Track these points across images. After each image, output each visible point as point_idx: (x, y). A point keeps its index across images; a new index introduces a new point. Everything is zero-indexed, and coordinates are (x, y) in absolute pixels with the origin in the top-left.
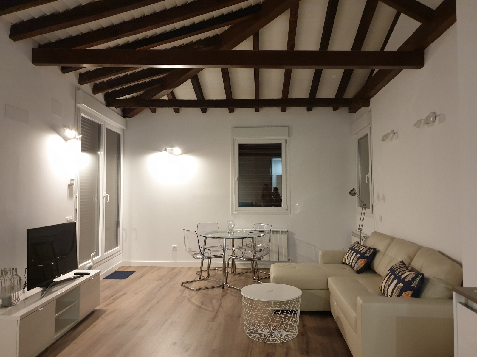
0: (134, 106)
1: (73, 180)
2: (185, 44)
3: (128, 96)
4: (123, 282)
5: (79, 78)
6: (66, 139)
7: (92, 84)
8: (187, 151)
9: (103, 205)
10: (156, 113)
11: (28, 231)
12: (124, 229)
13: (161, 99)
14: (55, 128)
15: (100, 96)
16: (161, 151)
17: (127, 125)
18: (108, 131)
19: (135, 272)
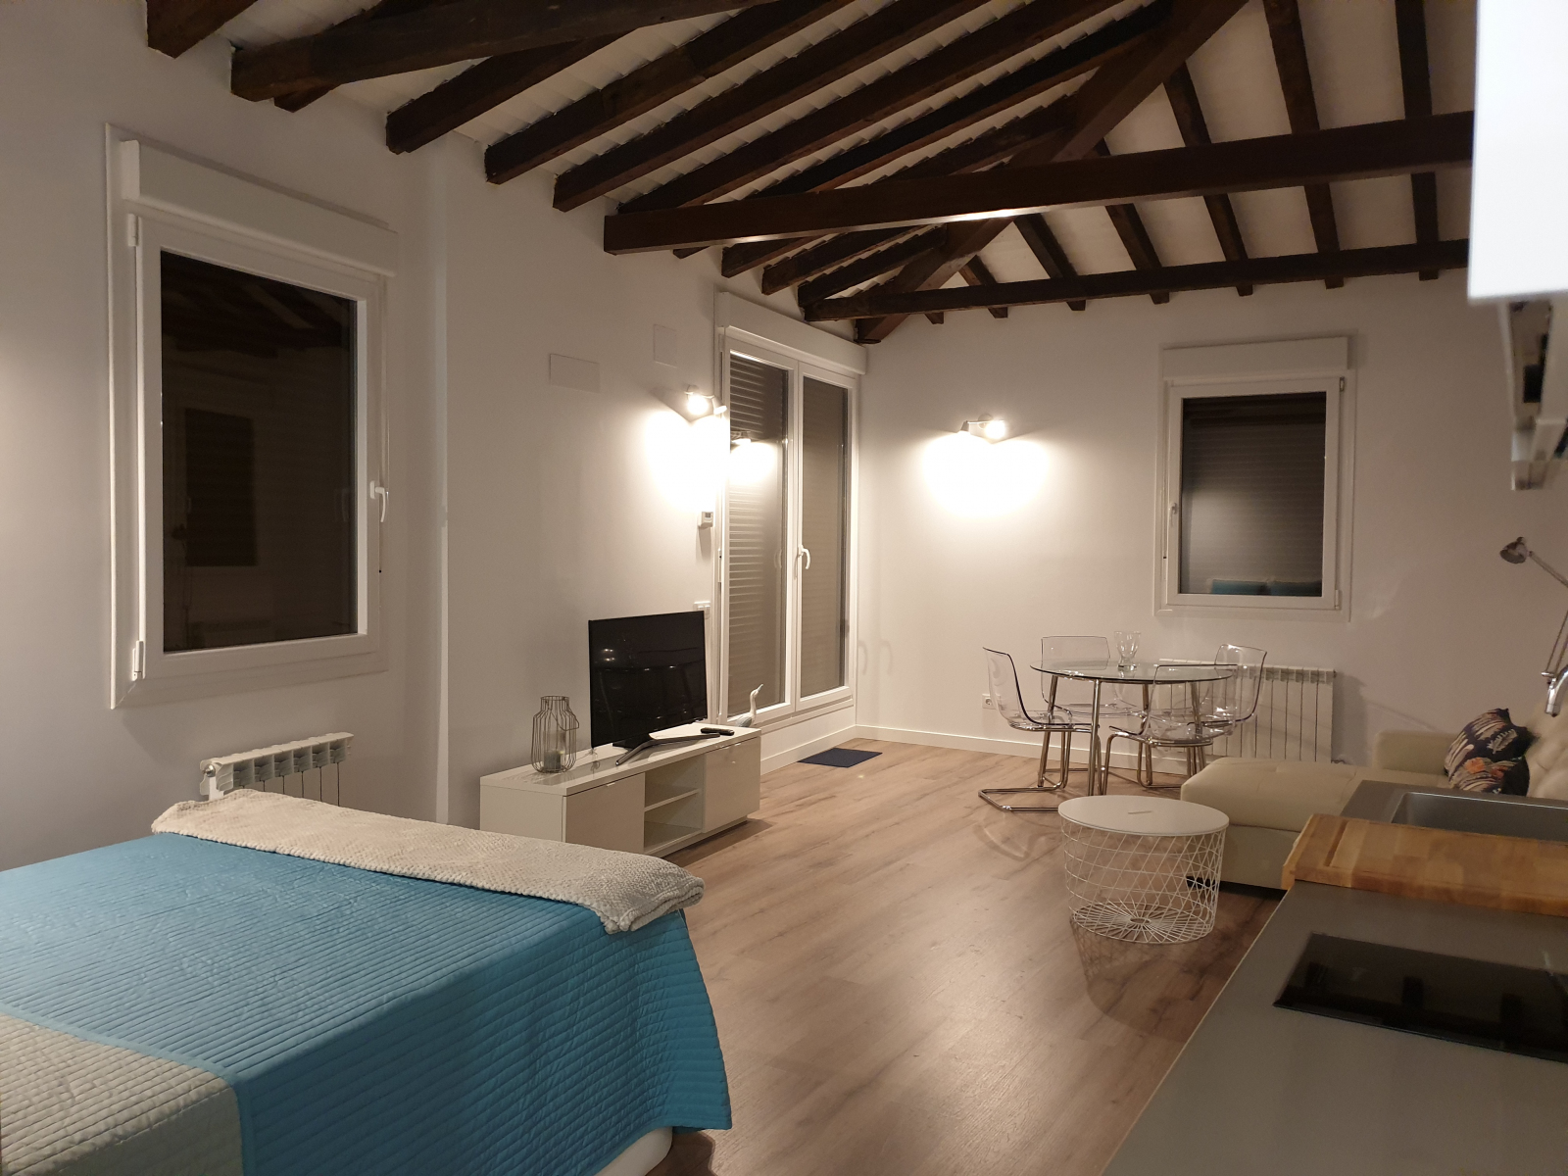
0: (871, 315)
1: (708, 515)
2: (974, 138)
3: (863, 286)
4: (839, 773)
5: (723, 262)
6: (690, 420)
7: (760, 269)
8: (1023, 427)
9: (795, 576)
10: (942, 322)
11: (591, 623)
12: (860, 643)
13: (942, 288)
14: (664, 393)
15: (786, 297)
16: (954, 431)
17: (867, 363)
18: (809, 383)
19: (881, 753)
